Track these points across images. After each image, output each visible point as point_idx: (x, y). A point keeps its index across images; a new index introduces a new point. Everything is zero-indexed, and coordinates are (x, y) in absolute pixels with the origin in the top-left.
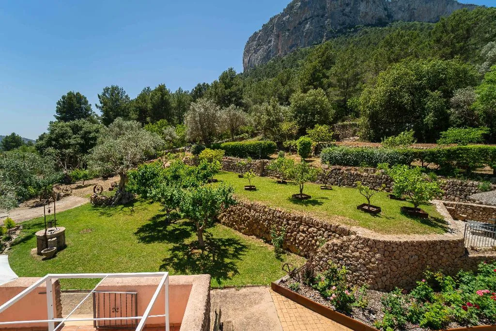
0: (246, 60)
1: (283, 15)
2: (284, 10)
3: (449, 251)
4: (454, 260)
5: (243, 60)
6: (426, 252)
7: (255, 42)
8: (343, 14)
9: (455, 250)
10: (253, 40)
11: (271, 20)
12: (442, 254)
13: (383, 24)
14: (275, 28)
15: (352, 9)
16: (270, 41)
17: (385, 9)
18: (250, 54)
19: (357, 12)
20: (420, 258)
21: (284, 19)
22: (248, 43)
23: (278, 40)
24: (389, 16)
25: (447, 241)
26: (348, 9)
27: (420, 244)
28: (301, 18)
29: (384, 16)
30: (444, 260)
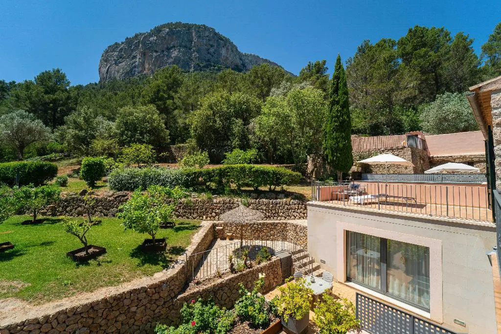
0: (104, 70)
1: (150, 35)
2: (151, 30)
3: (145, 301)
4: (154, 311)
5: (100, 68)
6: (104, 316)
7: (116, 53)
8: (208, 53)
9: (156, 296)
10: (114, 51)
11: (136, 36)
12: (133, 309)
13: (240, 71)
14: (141, 45)
15: (215, 50)
16: (135, 57)
17: (241, 59)
18: (109, 65)
19: (220, 55)
20: (92, 329)
21: (151, 39)
22: (107, 52)
23: (145, 58)
24: (244, 65)
25: (142, 288)
26: (212, 50)
27: (92, 307)
28: (170, 44)
29: (240, 64)
30: (138, 316)
